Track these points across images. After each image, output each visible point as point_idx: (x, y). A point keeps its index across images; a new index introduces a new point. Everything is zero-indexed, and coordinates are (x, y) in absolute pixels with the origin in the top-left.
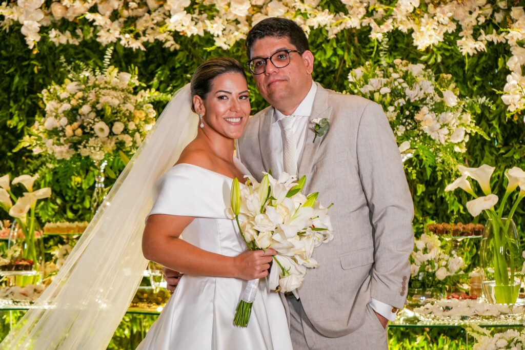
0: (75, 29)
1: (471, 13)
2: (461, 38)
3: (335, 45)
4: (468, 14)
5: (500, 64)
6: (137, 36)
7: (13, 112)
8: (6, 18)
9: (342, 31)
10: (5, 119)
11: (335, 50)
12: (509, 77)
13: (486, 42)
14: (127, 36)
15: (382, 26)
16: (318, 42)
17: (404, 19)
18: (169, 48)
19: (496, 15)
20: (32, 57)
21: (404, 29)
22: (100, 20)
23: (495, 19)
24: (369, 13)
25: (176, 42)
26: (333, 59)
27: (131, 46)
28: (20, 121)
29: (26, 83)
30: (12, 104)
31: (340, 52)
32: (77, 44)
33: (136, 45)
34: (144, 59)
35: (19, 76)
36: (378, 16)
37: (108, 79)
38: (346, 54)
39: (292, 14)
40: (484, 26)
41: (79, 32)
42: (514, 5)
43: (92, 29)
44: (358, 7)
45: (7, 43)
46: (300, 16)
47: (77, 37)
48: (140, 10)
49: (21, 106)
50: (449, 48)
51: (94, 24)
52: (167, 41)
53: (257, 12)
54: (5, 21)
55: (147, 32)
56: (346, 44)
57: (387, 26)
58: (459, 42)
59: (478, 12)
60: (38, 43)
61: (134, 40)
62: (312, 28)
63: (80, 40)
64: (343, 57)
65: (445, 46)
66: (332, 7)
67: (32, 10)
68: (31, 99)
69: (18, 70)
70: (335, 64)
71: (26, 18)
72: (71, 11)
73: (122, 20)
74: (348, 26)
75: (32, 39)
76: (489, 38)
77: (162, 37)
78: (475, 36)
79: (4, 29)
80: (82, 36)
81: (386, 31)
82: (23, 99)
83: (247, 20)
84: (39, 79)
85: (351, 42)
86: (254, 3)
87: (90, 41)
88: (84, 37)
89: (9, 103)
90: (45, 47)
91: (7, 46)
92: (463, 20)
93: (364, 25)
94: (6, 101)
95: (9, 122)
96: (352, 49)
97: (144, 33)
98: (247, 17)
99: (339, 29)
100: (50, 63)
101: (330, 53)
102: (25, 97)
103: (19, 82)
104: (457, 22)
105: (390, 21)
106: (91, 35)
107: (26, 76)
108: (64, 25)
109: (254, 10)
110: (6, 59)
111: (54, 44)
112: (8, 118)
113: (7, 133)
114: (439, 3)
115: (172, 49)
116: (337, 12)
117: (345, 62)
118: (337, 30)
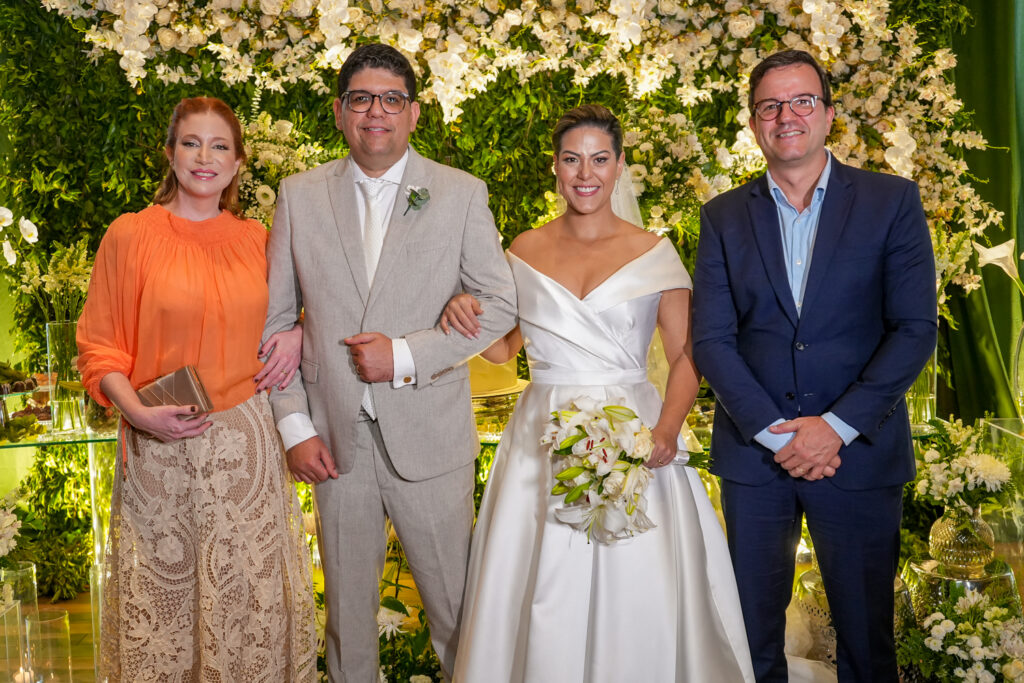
0: (191, 63)
1: (692, 54)
2: (681, 85)
3: (528, 92)
4: (689, 55)
5: (728, 120)
6: (275, 76)
7: (110, 171)
8: (97, 46)
9: (537, 74)
10: (97, 180)
11: (527, 96)
12: (740, 134)
13: (711, 91)
14: (264, 74)
15: (588, 69)
16: (505, 88)
17: (615, 60)
18: (316, 91)
19: (722, 57)
20: (133, 98)
21: (613, 72)
22: (226, 52)
23: (721, 63)
24: (570, 52)
25: (327, 84)
26: (525, 109)
27: (268, 87)
28: (120, 183)
29: (126, 133)
30: (107, 161)
31: (534, 100)
32: (194, 83)
33: (275, 86)
34: (283, 104)
35: (116, 125)
36: (581, 56)
37: (261, 129)
38: (542, 103)
39: (474, 52)
40: (709, 71)
41: (195, 67)
42: (745, 46)
43: (213, 64)
44: (558, 45)
45: (97, 80)
46: (484, 54)
47: (193, 75)
48: (278, 41)
49: (119, 164)
50: (667, 97)
51: (219, 58)
52: (314, 82)
53: (431, 48)
54: (93, 51)
55: (287, 70)
56: (541, 91)
57: (594, 68)
58: (679, 90)
59: (703, 53)
60: (143, 80)
61: (271, 80)
62: (500, 69)
63: (197, 79)
64: (537, 107)
65: (662, 96)
66: (525, 44)
67: (134, 36)
68: (132, 154)
69: (114, 115)
70: (526, 115)
71: (126, 46)
72: (184, 39)
73: (253, 53)
74: (545, 68)
75: (135, 75)
76: (714, 85)
77: (308, 77)
78: (698, 83)
79: (92, 61)
80: (200, 74)
81: (592, 75)
82: (122, 155)
83: (416, 58)
84: (142, 128)
85: (546, 89)
86: (427, 36)
87: (210, 81)
88: (202, 74)
89: (103, 159)
90: (150, 87)
91: (96, 86)
92: (683, 63)
93: (563, 66)
94: (99, 157)
95: (104, 185)
96: (549, 96)
97: (284, 70)
98: (417, 53)
99: (535, 70)
100: (155, 108)
101: (521, 102)
102: (125, 152)
103: (115, 132)
104: (676, 65)
105: (598, 62)
106: (212, 72)
107: (124, 124)
108: (174, 58)
109: (426, 45)
110: (94, 101)
111: (162, 82)
112: (103, 178)
113: (100, 199)
114: (657, 41)
115: (320, 93)
116: (530, 49)
117: (537, 113)
118: (530, 73)
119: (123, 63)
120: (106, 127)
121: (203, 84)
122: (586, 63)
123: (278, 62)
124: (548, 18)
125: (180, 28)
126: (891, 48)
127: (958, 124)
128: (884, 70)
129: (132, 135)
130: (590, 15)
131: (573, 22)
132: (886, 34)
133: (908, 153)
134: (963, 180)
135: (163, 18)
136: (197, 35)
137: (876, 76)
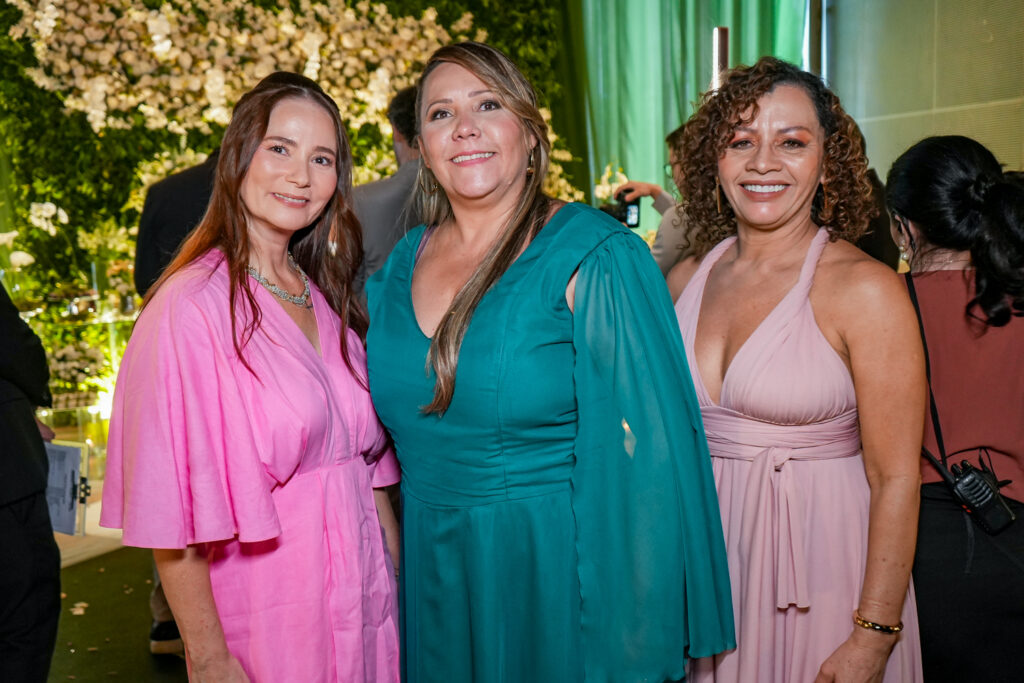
0: (128, 117)
6: (180, 124)
8: (69, 107)
14: (172, 123)
17: (373, 115)
18: (203, 132)
21: (372, 122)
22: (150, 110)
24: (349, 109)
25: (210, 128)
27: (176, 130)
29: (90, 158)
30: (79, 174)
32: (128, 128)
41: (130, 119)
43: (142, 117)
47: (129, 123)
49: (87, 176)
51: (144, 113)
54: (67, 110)
55: (187, 120)
60: (102, 128)
61: (178, 126)
63: (132, 125)
67: (96, 102)
68: (94, 170)
71: (91, 108)
72: (124, 103)
73: (166, 111)
75: (97, 125)
82: (88, 170)
87: (140, 127)
88: (134, 123)
89: (76, 173)
90: (105, 132)
94: (74, 172)
103: (83, 157)
105: (364, 115)
106: (141, 122)
108: (118, 113)
111: (112, 128)
112: (78, 185)
119: (90, 118)
120: (77, 154)
121: (135, 128)
122: (357, 114)
123: (180, 115)
125: (123, 97)
127: (557, 146)
129: (93, 159)
130: (359, 89)
131: (349, 93)
134: (561, 176)
135: (111, 90)
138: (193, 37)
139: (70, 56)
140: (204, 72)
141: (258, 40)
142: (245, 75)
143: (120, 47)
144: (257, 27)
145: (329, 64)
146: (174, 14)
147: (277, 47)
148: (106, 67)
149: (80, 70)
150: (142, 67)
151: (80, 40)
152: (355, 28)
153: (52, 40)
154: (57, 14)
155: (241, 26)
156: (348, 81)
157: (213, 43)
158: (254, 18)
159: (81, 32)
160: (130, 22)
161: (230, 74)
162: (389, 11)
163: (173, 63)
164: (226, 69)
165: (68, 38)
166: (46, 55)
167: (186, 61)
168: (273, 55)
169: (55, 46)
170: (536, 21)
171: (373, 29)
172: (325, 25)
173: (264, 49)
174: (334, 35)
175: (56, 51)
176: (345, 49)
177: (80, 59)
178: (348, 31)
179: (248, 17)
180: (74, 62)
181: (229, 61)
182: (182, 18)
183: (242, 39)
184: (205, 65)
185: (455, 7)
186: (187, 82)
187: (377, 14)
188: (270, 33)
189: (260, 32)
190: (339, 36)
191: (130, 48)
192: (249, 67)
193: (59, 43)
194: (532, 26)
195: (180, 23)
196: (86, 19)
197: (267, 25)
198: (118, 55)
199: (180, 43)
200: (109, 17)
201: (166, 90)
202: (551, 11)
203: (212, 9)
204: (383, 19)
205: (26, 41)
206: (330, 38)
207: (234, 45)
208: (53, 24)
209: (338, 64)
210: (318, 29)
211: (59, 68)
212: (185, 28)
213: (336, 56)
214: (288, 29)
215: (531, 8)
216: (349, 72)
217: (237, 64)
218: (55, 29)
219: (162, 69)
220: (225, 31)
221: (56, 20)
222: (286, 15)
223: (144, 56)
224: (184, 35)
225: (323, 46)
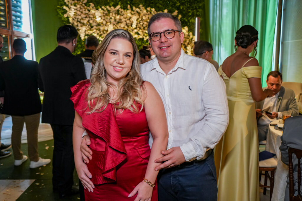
3: (138, 41)
14: (101, 38)
20: (82, 41)
24: (144, 35)
44: (142, 34)
48: (103, 33)
60: (84, 39)
66: (137, 34)
67: (83, 32)
71: (82, 34)
72: (89, 33)
73: (99, 35)
74: (140, 37)
75: (82, 38)
85: (141, 40)
117: (139, 43)
118: (138, 38)
119: (81, 36)
123: (102, 36)
124: (140, 30)
125: (89, 31)
126: (189, 35)
128: (188, 38)
132: (188, 34)
133: (190, 50)
135: (86, 30)
136: (91, 32)
137: (187, 39)
138: (106, 17)
139: (78, 21)
140: (108, 25)
141: (122, 17)
142: (118, 26)
143: (89, 19)
144: (122, 14)
145: (139, 24)
146: (102, 11)
147: (127, 19)
148: (86, 24)
149: (79, 25)
150: (94, 24)
151: (80, 17)
152: (146, 14)
153: (73, 17)
154: (74, 11)
155: (118, 14)
156: (144, 28)
157: (111, 18)
158: (121, 12)
159: (80, 15)
160: (91, 13)
161: (115, 26)
162: (156, 10)
163: (101, 23)
164: (114, 25)
165: (77, 17)
166: (72, 21)
167: (104, 22)
168: (125, 21)
169: (74, 19)
170: (195, 13)
171: (151, 15)
172: (139, 14)
173: (123, 20)
174: (141, 16)
175: (74, 20)
176: (144, 20)
177: (80, 22)
178: (144, 15)
179: (120, 11)
180: (78, 23)
181: (115, 23)
182: (104, 12)
183: (118, 17)
184: (109, 24)
185: (173, 9)
186: (104, 28)
187: (152, 11)
188: (125, 16)
189: (123, 15)
190: (142, 17)
191: (92, 19)
192: (120, 24)
193: (75, 18)
194: (194, 14)
195: (104, 13)
196: (82, 12)
197: (124, 14)
198: (88, 21)
199: (103, 18)
200: (87, 12)
201: (99, 30)
202: (200, 10)
203: (111, 10)
204: (154, 12)
205: (68, 18)
206: (140, 17)
207: (116, 19)
208: (74, 13)
209: (141, 24)
210: (137, 15)
211: (75, 24)
212: (105, 15)
213: (141, 21)
214: (129, 15)
215: (194, 9)
216: (144, 26)
217: (116, 23)
218: (74, 15)
219: (99, 25)
220: (114, 15)
221: (75, 12)
222: (129, 11)
223: (95, 21)
224: (104, 16)
225: (137, 19)
